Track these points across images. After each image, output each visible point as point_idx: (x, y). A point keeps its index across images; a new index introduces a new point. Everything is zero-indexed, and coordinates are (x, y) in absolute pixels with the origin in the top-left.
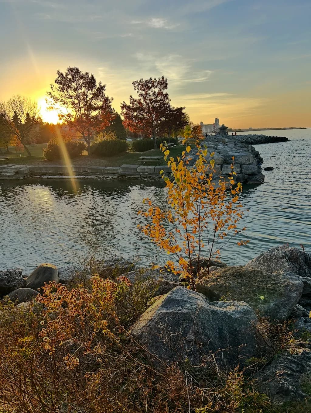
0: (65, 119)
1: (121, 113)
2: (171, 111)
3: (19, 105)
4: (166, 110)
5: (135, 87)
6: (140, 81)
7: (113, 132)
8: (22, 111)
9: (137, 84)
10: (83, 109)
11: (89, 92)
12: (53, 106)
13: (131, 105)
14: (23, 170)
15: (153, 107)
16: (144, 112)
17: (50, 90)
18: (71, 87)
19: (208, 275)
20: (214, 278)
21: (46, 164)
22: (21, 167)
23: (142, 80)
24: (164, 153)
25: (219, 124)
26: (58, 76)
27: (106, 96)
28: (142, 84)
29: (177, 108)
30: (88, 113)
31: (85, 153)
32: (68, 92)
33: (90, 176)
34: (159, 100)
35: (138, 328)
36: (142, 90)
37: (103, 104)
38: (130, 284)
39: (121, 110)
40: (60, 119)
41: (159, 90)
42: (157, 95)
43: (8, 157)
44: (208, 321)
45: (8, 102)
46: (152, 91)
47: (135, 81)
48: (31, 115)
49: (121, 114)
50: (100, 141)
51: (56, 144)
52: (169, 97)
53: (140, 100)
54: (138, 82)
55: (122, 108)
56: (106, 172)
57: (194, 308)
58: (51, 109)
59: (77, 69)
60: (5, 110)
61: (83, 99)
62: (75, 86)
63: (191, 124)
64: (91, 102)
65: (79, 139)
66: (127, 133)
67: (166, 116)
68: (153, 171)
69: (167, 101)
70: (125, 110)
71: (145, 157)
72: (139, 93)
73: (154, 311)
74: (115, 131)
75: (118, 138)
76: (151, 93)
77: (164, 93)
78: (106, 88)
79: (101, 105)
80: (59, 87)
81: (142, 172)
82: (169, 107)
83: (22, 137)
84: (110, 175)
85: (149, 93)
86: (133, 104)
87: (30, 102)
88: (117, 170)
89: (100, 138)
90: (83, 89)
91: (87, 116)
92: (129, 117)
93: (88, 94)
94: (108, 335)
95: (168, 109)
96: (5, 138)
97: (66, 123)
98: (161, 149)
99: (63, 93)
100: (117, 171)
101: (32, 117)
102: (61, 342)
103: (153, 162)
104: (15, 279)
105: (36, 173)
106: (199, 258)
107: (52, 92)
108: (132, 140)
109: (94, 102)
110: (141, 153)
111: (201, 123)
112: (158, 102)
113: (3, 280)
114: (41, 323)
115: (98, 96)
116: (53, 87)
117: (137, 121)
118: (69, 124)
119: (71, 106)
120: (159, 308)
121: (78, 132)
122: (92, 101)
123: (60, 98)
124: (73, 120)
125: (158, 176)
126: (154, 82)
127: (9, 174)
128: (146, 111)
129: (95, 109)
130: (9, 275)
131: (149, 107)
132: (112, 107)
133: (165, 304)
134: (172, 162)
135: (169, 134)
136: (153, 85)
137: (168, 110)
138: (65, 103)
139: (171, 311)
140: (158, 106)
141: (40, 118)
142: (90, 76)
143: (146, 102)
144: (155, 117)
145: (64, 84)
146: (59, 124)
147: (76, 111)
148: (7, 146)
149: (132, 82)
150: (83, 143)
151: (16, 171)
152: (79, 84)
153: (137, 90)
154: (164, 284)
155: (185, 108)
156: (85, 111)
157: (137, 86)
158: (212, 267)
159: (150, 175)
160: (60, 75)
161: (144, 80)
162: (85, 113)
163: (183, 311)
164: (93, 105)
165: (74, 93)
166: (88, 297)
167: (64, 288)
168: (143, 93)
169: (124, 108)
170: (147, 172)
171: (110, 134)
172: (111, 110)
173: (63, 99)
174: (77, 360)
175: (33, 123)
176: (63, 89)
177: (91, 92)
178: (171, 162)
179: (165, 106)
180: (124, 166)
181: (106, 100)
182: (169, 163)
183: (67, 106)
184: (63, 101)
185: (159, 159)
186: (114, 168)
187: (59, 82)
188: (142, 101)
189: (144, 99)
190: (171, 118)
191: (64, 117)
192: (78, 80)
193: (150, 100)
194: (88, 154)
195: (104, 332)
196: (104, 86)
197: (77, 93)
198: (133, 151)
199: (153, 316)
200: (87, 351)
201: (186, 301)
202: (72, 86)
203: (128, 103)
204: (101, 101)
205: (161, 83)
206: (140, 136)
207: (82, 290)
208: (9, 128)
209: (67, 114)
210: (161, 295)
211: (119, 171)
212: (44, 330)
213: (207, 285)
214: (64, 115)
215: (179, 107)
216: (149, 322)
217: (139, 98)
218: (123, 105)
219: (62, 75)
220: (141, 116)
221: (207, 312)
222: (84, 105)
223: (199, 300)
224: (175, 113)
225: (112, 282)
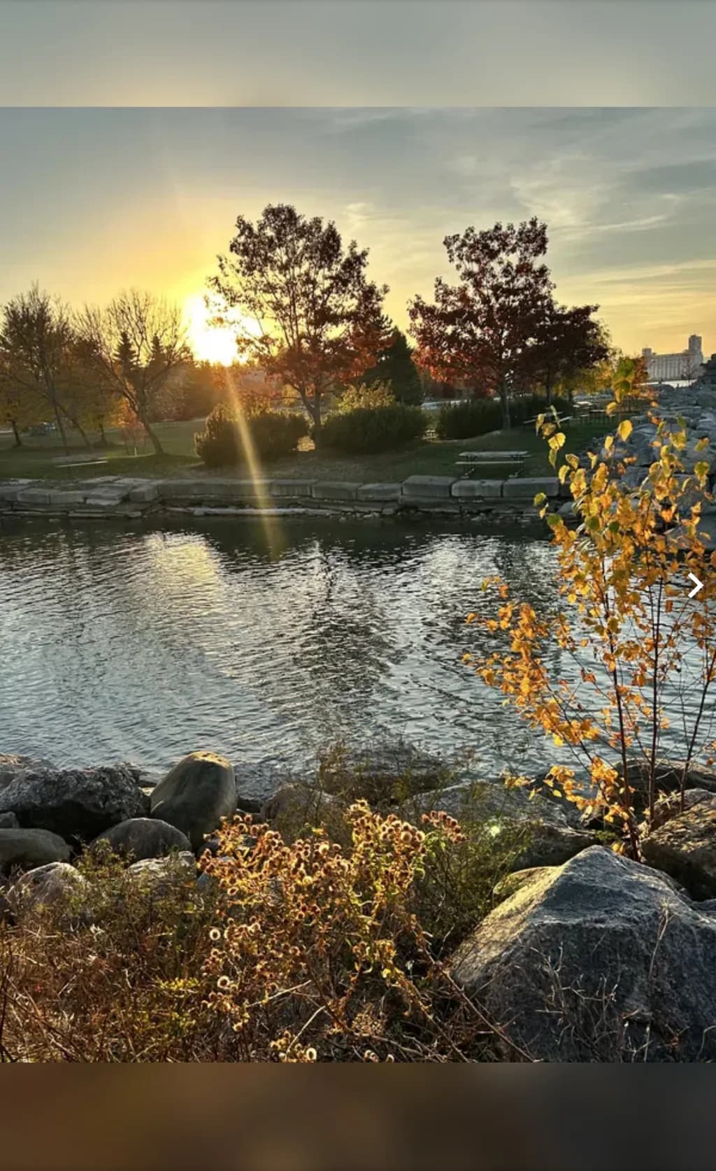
0: (255, 349)
1: (409, 328)
2: (554, 317)
3: (134, 316)
4: (540, 315)
5: (450, 251)
6: (467, 236)
7: (386, 383)
8: (141, 333)
9: (458, 243)
10: (302, 321)
11: (321, 271)
12: (223, 315)
13: (439, 305)
14: (143, 493)
15: (502, 306)
16: (475, 324)
17: (217, 272)
18: (271, 262)
19: (683, 815)
20: (702, 826)
21: (202, 474)
22: (135, 484)
23: (472, 231)
24: (550, 441)
25: (701, 353)
26: (238, 231)
27: (368, 282)
28: (472, 242)
29: (575, 308)
30: (318, 331)
31: (306, 445)
32: (262, 276)
33: (319, 508)
34: (521, 286)
35: (474, 966)
36: (472, 260)
37: (360, 304)
38: (459, 835)
39: (409, 321)
40: (242, 350)
41: (521, 260)
42: (514, 274)
43: (104, 458)
44: (693, 963)
45: (108, 310)
46: (500, 263)
47: (452, 235)
48: (165, 342)
49: (409, 331)
50: (348, 409)
51: (228, 420)
52: (551, 278)
53: (465, 289)
54: (461, 237)
55: (413, 314)
56: (362, 497)
57: (645, 918)
58: (219, 324)
59: (291, 212)
60: (100, 329)
61: (305, 294)
62: (285, 258)
63: (614, 354)
64: (325, 302)
65: (292, 405)
66: (423, 386)
67: (541, 334)
68: (499, 494)
69: (544, 290)
70: (419, 320)
71: (475, 454)
72: (462, 270)
73: (520, 917)
74: (390, 382)
75: (397, 400)
76: (498, 269)
77: (536, 267)
78: (368, 258)
79: (353, 308)
80: (241, 263)
81: (467, 498)
82: (550, 306)
83: (141, 401)
84: (374, 507)
85: (492, 269)
86: (444, 301)
87: (163, 305)
88: (394, 491)
89: (348, 403)
90: (306, 265)
91: (315, 340)
92: (432, 339)
93: (319, 278)
94: (397, 985)
95: (548, 312)
96: (98, 404)
97: (257, 360)
98: (541, 430)
99: (250, 278)
100: (393, 496)
101: (167, 348)
102: (267, 996)
103: (500, 468)
104: (123, 792)
105: (177, 500)
106: (653, 763)
107: (221, 276)
108: (438, 405)
109: (333, 300)
110: (465, 442)
111: (646, 351)
112: (518, 295)
113: (91, 793)
114: (211, 934)
115: (345, 283)
116: (223, 262)
117: (453, 351)
118: (264, 365)
119: (270, 312)
120: (535, 910)
121: (289, 387)
122: (330, 299)
123: (243, 292)
124: (274, 351)
125: (512, 508)
126: (507, 236)
127: (104, 503)
128: (481, 320)
129: (335, 320)
130: (107, 780)
131: (491, 308)
132: (383, 313)
133: (554, 898)
134: (572, 469)
135: (548, 385)
136: (504, 245)
137: (546, 315)
138: (254, 305)
139: (575, 921)
140: (517, 303)
141: (186, 349)
142: (325, 227)
143: (481, 294)
144: (509, 336)
145: (256, 254)
146: (238, 364)
147: (284, 328)
148: (101, 426)
149: (443, 240)
150: (302, 417)
151: (125, 493)
152: (294, 253)
153: (457, 261)
154: (542, 833)
155: (599, 310)
156: (310, 328)
157: (457, 249)
158: (694, 790)
159: (488, 506)
160: (245, 227)
161: (477, 232)
162: (309, 333)
163: (612, 924)
164: (331, 310)
165: (281, 277)
166: (343, 868)
167: (276, 837)
168: (475, 268)
169: (419, 315)
170: (480, 497)
171: (376, 389)
172: (381, 321)
173: (251, 294)
174: (311, 1054)
175: (170, 362)
176: (250, 268)
177: (327, 273)
178: (568, 468)
179: (539, 303)
180: (414, 479)
181: (369, 294)
182: (563, 470)
183: (259, 314)
184: (250, 301)
185: (515, 459)
186: (387, 486)
187: (242, 248)
188: (471, 292)
189: (478, 285)
190: (555, 338)
191: (252, 347)
192: (292, 240)
193: (496, 288)
194: (313, 448)
195: (385, 976)
196: (364, 254)
197: (288, 277)
198: (441, 438)
199: (519, 931)
200: (335, 1025)
201: (620, 894)
202: (275, 258)
203: (430, 300)
204: (353, 296)
205: (528, 237)
206: (460, 392)
207: (324, 846)
208: (108, 379)
209: (260, 335)
210: (533, 869)
211: (399, 494)
212: (215, 953)
213: (680, 846)
214: (252, 339)
215: (581, 305)
216: (507, 949)
217: (462, 284)
218: (416, 305)
219: (250, 229)
220: (465, 335)
221: (687, 933)
222: (307, 311)
223: (662, 892)
224: (568, 322)
225: (411, 827)
